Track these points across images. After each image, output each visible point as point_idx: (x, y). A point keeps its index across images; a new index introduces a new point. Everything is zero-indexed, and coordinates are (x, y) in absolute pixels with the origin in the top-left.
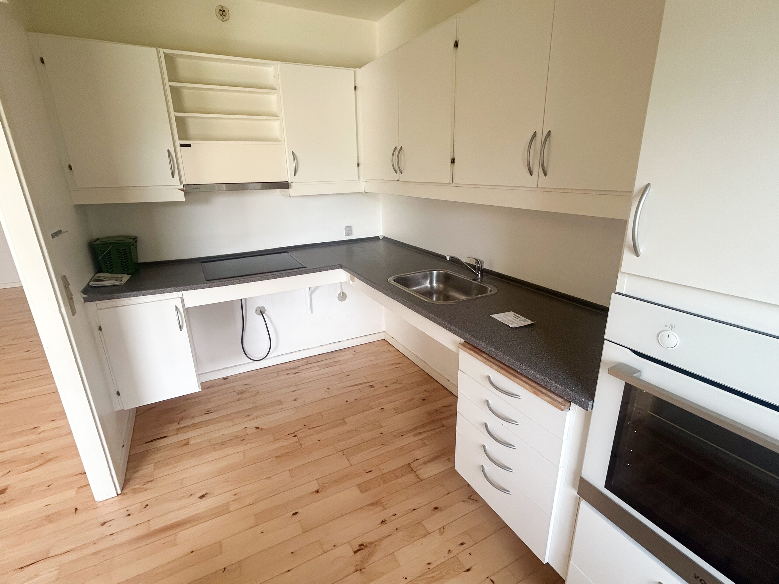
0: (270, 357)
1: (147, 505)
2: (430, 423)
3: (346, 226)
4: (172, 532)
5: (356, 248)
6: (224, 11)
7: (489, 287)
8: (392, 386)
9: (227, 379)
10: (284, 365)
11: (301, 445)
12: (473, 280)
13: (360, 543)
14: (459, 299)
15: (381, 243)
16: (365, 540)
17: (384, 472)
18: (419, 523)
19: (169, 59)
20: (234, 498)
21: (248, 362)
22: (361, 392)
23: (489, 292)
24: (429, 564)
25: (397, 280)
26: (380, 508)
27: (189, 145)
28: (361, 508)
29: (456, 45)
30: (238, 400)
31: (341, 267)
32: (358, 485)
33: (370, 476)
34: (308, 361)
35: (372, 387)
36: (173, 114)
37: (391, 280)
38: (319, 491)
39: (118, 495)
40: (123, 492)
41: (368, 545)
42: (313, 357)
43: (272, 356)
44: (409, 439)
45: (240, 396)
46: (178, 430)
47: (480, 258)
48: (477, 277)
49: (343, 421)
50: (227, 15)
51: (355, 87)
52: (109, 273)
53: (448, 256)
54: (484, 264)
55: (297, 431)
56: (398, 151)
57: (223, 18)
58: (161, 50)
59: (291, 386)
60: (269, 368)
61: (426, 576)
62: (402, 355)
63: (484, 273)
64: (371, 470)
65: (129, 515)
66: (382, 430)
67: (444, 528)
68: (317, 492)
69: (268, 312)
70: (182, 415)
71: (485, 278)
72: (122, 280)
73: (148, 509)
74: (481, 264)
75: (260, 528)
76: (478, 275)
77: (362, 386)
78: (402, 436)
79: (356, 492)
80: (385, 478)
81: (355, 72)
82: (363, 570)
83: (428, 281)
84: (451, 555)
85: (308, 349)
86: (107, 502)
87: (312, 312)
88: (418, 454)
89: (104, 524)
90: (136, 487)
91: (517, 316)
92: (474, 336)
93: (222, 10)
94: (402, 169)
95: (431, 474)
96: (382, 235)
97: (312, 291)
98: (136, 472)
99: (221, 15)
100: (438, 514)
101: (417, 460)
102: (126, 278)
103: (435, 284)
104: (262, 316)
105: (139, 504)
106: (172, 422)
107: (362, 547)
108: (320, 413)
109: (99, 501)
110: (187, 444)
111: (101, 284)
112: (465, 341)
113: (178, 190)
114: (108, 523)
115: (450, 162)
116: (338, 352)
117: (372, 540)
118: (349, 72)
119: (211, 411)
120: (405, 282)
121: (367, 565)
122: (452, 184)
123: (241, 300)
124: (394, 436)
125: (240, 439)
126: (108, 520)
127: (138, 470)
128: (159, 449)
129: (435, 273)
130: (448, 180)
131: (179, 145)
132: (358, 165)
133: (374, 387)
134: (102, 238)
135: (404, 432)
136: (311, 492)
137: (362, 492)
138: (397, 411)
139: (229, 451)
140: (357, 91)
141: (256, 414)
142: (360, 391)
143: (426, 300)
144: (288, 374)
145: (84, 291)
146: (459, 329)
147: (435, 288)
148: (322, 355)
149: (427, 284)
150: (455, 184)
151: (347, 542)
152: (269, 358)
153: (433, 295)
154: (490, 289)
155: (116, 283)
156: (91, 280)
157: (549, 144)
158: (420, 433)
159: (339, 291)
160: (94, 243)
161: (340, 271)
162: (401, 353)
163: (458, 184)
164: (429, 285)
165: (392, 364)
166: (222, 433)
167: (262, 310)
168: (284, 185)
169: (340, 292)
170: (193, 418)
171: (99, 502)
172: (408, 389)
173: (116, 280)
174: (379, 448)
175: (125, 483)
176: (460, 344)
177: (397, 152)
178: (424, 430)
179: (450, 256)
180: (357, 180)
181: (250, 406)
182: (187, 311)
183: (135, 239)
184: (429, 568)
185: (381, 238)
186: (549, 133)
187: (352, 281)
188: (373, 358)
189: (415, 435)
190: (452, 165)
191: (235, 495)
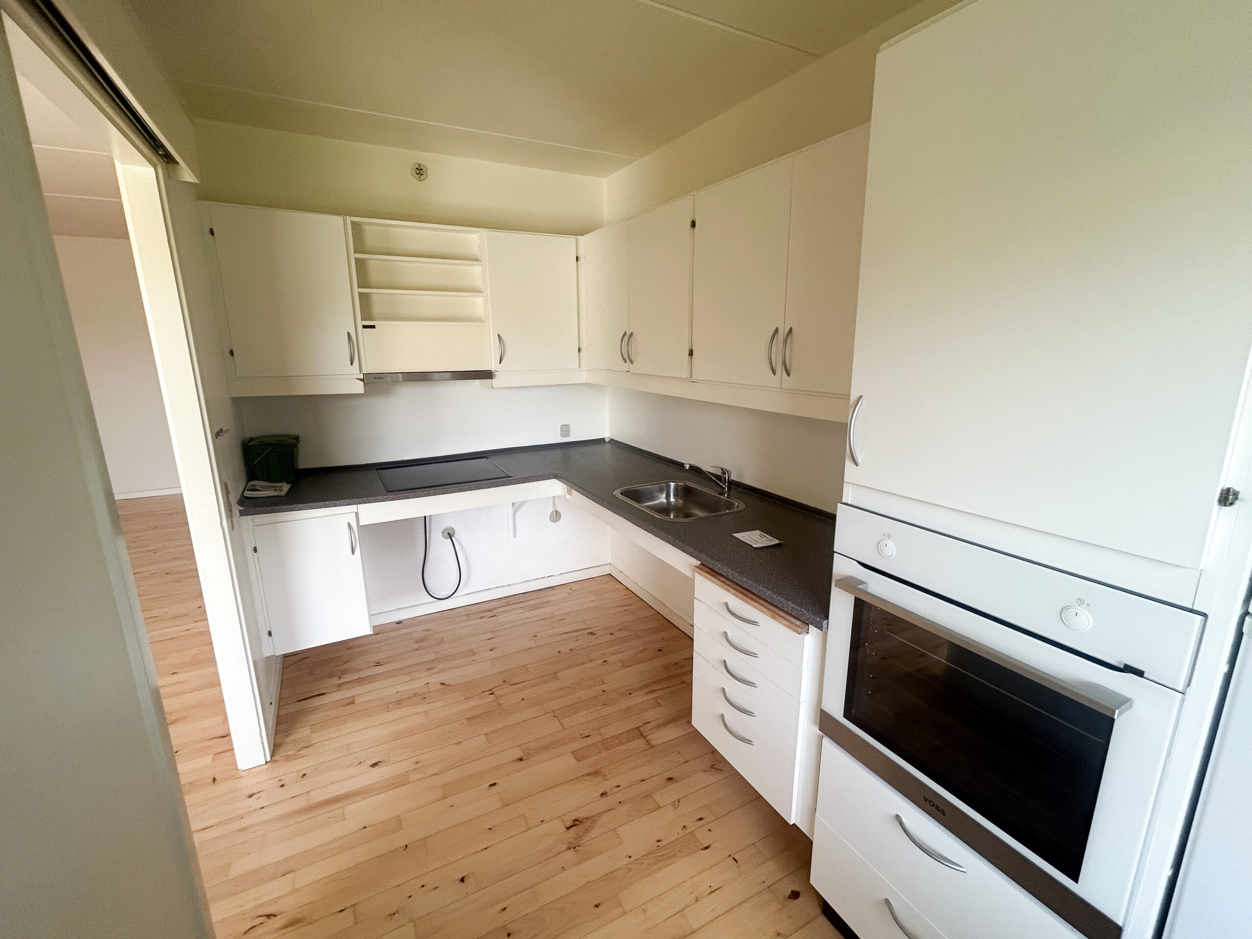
0: (459, 595)
1: (305, 775)
2: (665, 679)
3: (562, 425)
4: (339, 805)
5: (574, 452)
6: (421, 169)
7: (735, 503)
8: (618, 633)
9: (402, 624)
10: (478, 606)
11: (499, 705)
12: (719, 494)
13: (574, 818)
14: (698, 516)
15: (607, 446)
16: (580, 815)
17: (606, 736)
18: (648, 796)
19: (357, 228)
20: (415, 766)
21: (429, 601)
22: (578, 640)
23: (735, 508)
24: (658, 841)
25: (625, 493)
26: (599, 779)
27: (373, 327)
28: (576, 778)
29: (693, 224)
30: (417, 650)
31: (556, 477)
32: (572, 752)
33: (588, 741)
34: (509, 601)
35: (592, 634)
36: (356, 290)
37: (617, 493)
38: (523, 759)
39: (266, 762)
40: (273, 759)
41: (584, 821)
42: (517, 597)
43: (461, 594)
44: (640, 698)
45: (418, 645)
46: (339, 685)
47: (727, 467)
48: (724, 490)
49: (555, 676)
50: (425, 173)
51: (577, 257)
52: (264, 481)
53: (687, 464)
54: (732, 474)
55: (494, 688)
56: (628, 337)
57: (420, 177)
58: (348, 218)
59: (485, 633)
60: (456, 610)
61: (656, 855)
62: (633, 595)
63: (732, 486)
64: (589, 735)
65: (282, 786)
66: (604, 687)
67: (679, 802)
68: (521, 759)
69: (458, 536)
70: (343, 667)
71: (733, 492)
72: (282, 490)
73: (305, 780)
74: (728, 475)
75: (450, 801)
76: (725, 489)
77: (579, 633)
78: (630, 694)
79: (571, 761)
80: (606, 744)
81: (577, 240)
82: (577, 848)
83: (664, 495)
84: (688, 831)
85: (509, 585)
86: (253, 771)
87: (515, 536)
88: (650, 715)
89: (251, 796)
90: (290, 753)
91: (763, 536)
92: (710, 557)
93: (419, 168)
94: (633, 359)
95: (664, 740)
96: (608, 437)
97: (516, 507)
98: (287, 736)
99: (418, 174)
100: (673, 786)
101: (648, 723)
102: (286, 487)
103: (672, 499)
104: (450, 540)
105: (295, 774)
106: (331, 675)
107: (576, 822)
108: (525, 666)
109: (243, 769)
110: (353, 703)
111: (258, 495)
112: (701, 564)
113: (357, 380)
114: (255, 795)
115: (688, 355)
116: (548, 590)
117: (589, 814)
118: (570, 240)
119: (381, 662)
120: (636, 496)
121: (582, 842)
122: (690, 379)
123: (425, 517)
124: (620, 694)
125: (421, 697)
126: (256, 792)
127: (290, 734)
128: (315, 709)
129: (672, 484)
130: (685, 374)
131: (361, 327)
132: (579, 350)
133: (595, 634)
134: (258, 437)
135: (632, 690)
136: (514, 760)
137: (578, 760)
138: (624, 665)
139: (407, 711)
140: (579, 262)
141: (440, 666)
142: (576, 639)
143: (659, 517)
144: (481, 618)
145: (240, 503)
146: (694, 548)
147: (673, 504)
148: (527, 594)
149: (662, 499)
150: (694, 380)
151: (558, 817)
152: (458, 597)
153: (671, 512)
154: (736, 504)
155: (276, 494)
156: (245, 489)
157: (791, 343)
158: (654, 691)
159: (551, 509)
160: (249, 444)
161: (554, 482)
162: (632, 592)
163: (697, 380)
164: (665, 501)
165: (620, 606)
166: (397, 690)
167: (451, 533)
168: (487, 375)
169: (552, 511)
170: (359, 670)
171: (244, 771)
172: (640, 637)
173: (275, 490)
174: (600, 709)
175: (276, 747)
176: (695, 566)
177: (626, 338)
178: (659, 688)
179: (689, 464)
180: (576, 369)
181: (432, 657)
182: (363, 529)
183: (297, 438)
184: (658, 846)
185: (607, 440)
186: (791, 330)
187: (568, 494)
188: (594, 598)
189: (646, 693)
190: (690, 357)
191: (417, 763)
